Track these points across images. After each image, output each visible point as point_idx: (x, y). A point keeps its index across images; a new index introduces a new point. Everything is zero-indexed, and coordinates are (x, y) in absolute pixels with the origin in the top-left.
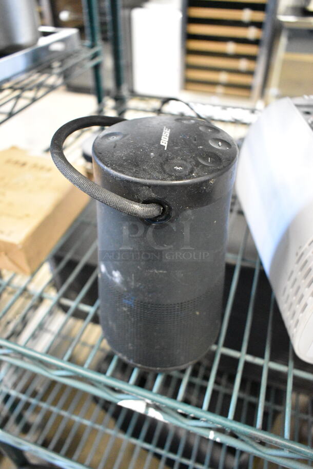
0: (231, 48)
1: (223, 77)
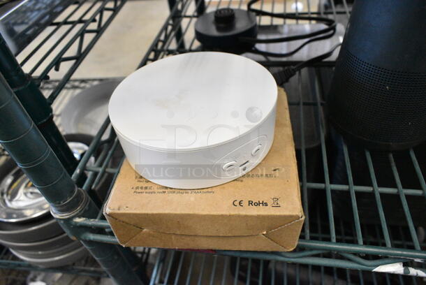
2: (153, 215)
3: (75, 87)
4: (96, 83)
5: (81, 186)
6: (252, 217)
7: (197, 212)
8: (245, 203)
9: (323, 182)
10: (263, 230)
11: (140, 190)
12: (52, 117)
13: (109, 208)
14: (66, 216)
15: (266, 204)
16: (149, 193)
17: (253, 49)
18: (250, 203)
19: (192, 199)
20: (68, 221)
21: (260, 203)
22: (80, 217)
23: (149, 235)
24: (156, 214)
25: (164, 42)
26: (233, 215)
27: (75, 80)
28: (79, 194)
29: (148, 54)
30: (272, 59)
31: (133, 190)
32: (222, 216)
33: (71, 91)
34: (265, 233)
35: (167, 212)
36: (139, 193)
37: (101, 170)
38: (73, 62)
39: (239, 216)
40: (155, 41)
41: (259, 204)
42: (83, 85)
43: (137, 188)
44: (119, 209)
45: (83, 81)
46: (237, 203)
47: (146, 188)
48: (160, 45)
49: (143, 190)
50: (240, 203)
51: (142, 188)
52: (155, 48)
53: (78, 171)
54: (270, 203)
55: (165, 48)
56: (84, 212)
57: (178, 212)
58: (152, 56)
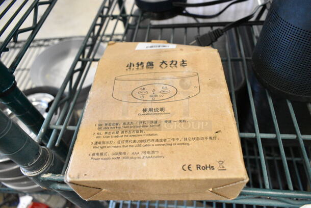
2: (110, 181)
3: (40, 46)
4: (56, 42)
6: (200, 181)
7: (150, 178)
8: (194, 167)
9: (254, 131)
10: (210, 187)
11: (96, 157)
12: (15, 83)
13: (70, 176)
14: (34, 173)
15: (213, 168)
16: (105, 159)
17: (184, 12)
18: (198, 167)
19: (145, 164)
20: (37, 178)
21: (207, 167)
22: (47, 173)
23: (108, 193)
24: (113, 181)
25: (109, 8)
26: (183, 180)
27: (40, 40)
29: (96, 19)
30: (201, 21)
31: (91, 157)
32: (173, 181)
33: (37, 49)
34: (211, 190)
35: (122, 179)
36: (96, 159)
37: (62, 127)
38: (30, 32)
39: (189, 180)
40: (101, 8)
41: (205, 168)
42: (46, 43)
43: (94, 154)
44: (78, 178)
45: (46, 40)
46: (186, 168)
47: (102, 154)
48: (105, 10)
49: (99, 157)
50: (189, 168)
51: (98, 154)
52: (101, 14)
54: (216, 166)
55: (110, 14)
56: (50, 168)
57: (133, 178)
58: (99, 21)
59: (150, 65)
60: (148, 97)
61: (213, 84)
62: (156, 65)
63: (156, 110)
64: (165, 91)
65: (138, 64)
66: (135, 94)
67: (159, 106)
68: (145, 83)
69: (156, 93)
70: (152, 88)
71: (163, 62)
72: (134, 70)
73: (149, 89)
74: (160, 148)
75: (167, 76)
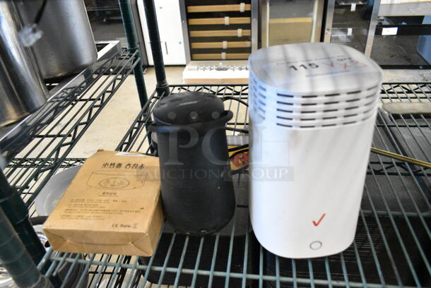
0: (227, 21)
1: (225, 44)
5: (44, 274)
6: (120, 233)
8: (119, 226)
15: (130, 227)
18: (122, 225)
19: (91, 223)
28: (43, 280)
37: (62, 259)
39: (114, 232)
50: (116, 226)
53: (43, 261)
54: (132, 226)
58: (137, 125)
59: (120, 165)
60: (109, 186)
61: (154, 180)
62: (123, 166)
63: (111, 194)
64: (121, 183)
65: (111, 164)
66: (102, 184)
67: (114, 191)
68: (110, 177)
69: (116, 184)
70: (113, 180)
71: (129, 165)
72: (107, 168)
73: (112, 181)
74: (103, 215)
75: (127, 173)
